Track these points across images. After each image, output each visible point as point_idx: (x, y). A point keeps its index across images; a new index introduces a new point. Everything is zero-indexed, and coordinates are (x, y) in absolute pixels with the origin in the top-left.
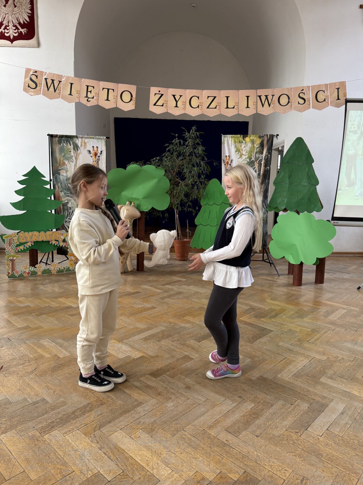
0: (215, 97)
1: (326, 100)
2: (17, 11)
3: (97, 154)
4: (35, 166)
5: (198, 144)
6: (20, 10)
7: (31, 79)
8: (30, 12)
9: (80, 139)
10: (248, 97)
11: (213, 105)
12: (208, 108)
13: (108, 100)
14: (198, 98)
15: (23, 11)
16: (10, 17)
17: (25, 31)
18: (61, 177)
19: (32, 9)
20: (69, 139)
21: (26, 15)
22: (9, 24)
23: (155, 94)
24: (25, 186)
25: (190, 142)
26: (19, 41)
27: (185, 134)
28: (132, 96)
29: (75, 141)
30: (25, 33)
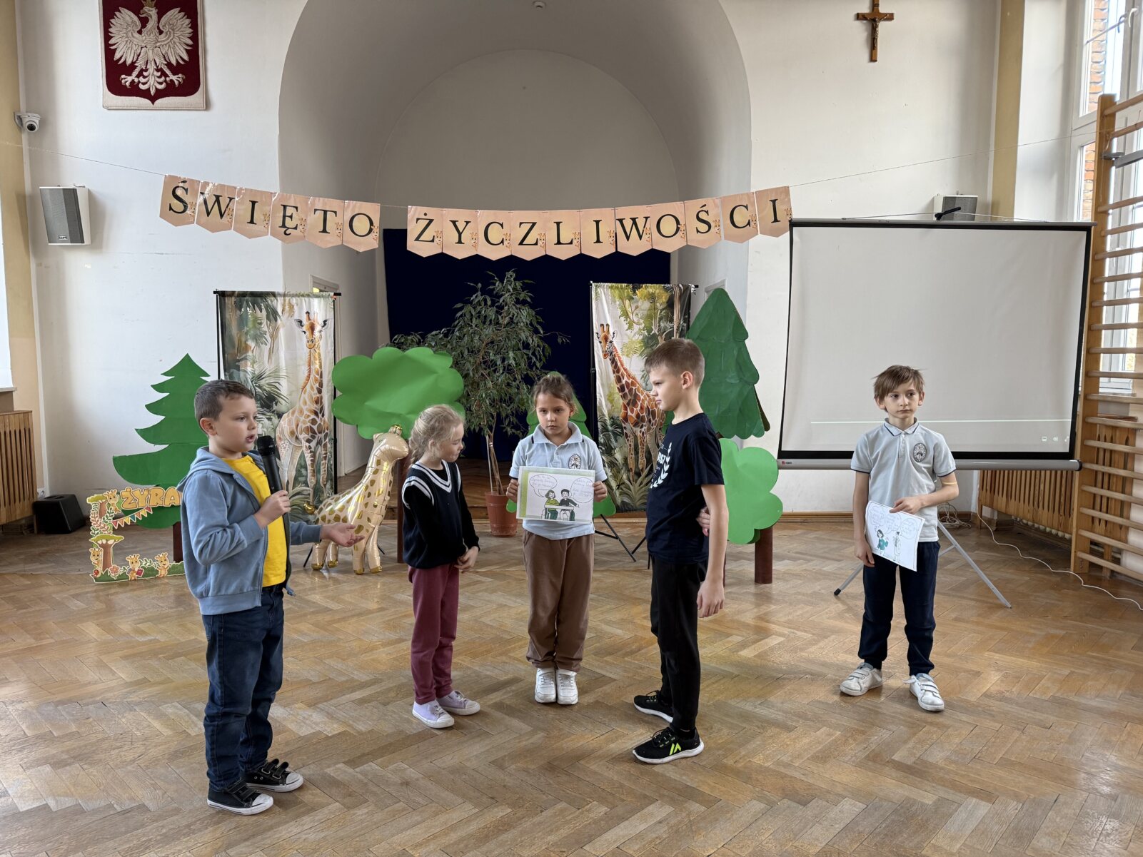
0: (534, 224)
1: (752, 223)
2: (164, 41)
3: (317, 328)
4: (187, 355)
5: (524, 302)
6: (171, 38)
7: (175, 196)
8: (190, 42)
9: (280, 299)
10: (597, 222)
11: (529, 240)
12: (521, 243)
13: (324, 231)
14: (502, 225)
15: (176, 40)
16: (150, 53)
17: (181, 80)
18: (242, 374)
19: (195, 37)
20: (259, 299)
21: (182, 49)
22: (148, 67)
23: (418, 219)
24: (167, 394)
25: (507, 298)
26: (167, 98)
27: (494, 284)
28: (371, 224)
29: (270, 302)
30: (179, 82)
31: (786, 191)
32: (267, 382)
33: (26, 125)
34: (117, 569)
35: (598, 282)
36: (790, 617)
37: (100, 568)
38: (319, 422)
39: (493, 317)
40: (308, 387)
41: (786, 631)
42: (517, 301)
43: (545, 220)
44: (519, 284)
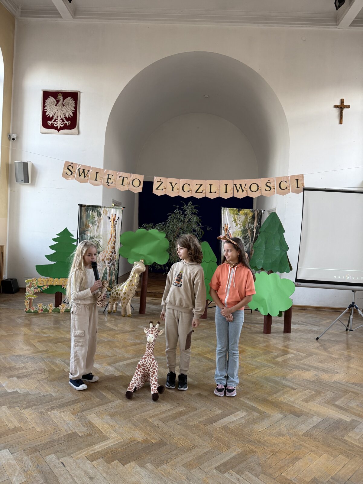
0: (201, 185)
1: (288, 188)
2: (65, 109)
3: (115, 220)
4: (66, 228)
5: (195, 214)
6: (67, 108)
7: (68, 169)
8: (74, 109)
9: (103, 209)
10: (226, 185)
11: (200, 191)
12: (196, 192)
13: (122, 184)
14: (189, 185)
15: (69, 109)
16: (59, 113)
17: (69, 123)
18: (86, 236)
19: (76, 108)
20: (95, 208)
21: (71, 112)
22: (58, 118)
23: (157, 182)
24: (58, 242)
25: (188, 211)
26: (64, 130)
27: (184, 206)
28: (140, 182)
29: (99, 209)
30: (69, 124)
31: (302, 176)
32: (95, 240)
33: (12, 138)
34: (34, 308)
35: (224, 207)
36: (297, 347)
37: (28, 308)
38: (113, 256)
39: (183, 219)
40: (110, 243)
41: (295, 352)
42: (192, 213)
43: (206, 183)
44: (193, 207)
